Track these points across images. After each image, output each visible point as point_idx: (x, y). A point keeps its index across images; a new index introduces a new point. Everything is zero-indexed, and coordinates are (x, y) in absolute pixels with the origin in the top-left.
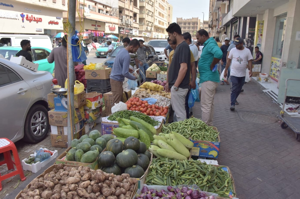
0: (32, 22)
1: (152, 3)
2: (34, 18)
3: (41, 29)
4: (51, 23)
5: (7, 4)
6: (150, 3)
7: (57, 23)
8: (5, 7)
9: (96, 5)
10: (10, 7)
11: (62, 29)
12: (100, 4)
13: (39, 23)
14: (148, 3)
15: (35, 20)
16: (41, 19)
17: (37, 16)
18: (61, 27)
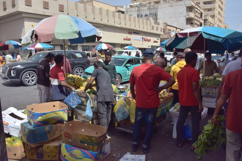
0: (147, 42)
1: (212, 25)
2: (147, 39)
3: (150, 46)
4: (155, 42)
5: (137, 33)
6: (211, 25)
7: (157, 42)
8: (136, 34)
9: (176, 29)
10: (138, 34)
11: (159, 45)
12: (179, 28)
13: (149, 42)
14: (210, 26)
15: (147, 41)
16: (150, 40)
17: (148, 38)
18: (159, 44)
